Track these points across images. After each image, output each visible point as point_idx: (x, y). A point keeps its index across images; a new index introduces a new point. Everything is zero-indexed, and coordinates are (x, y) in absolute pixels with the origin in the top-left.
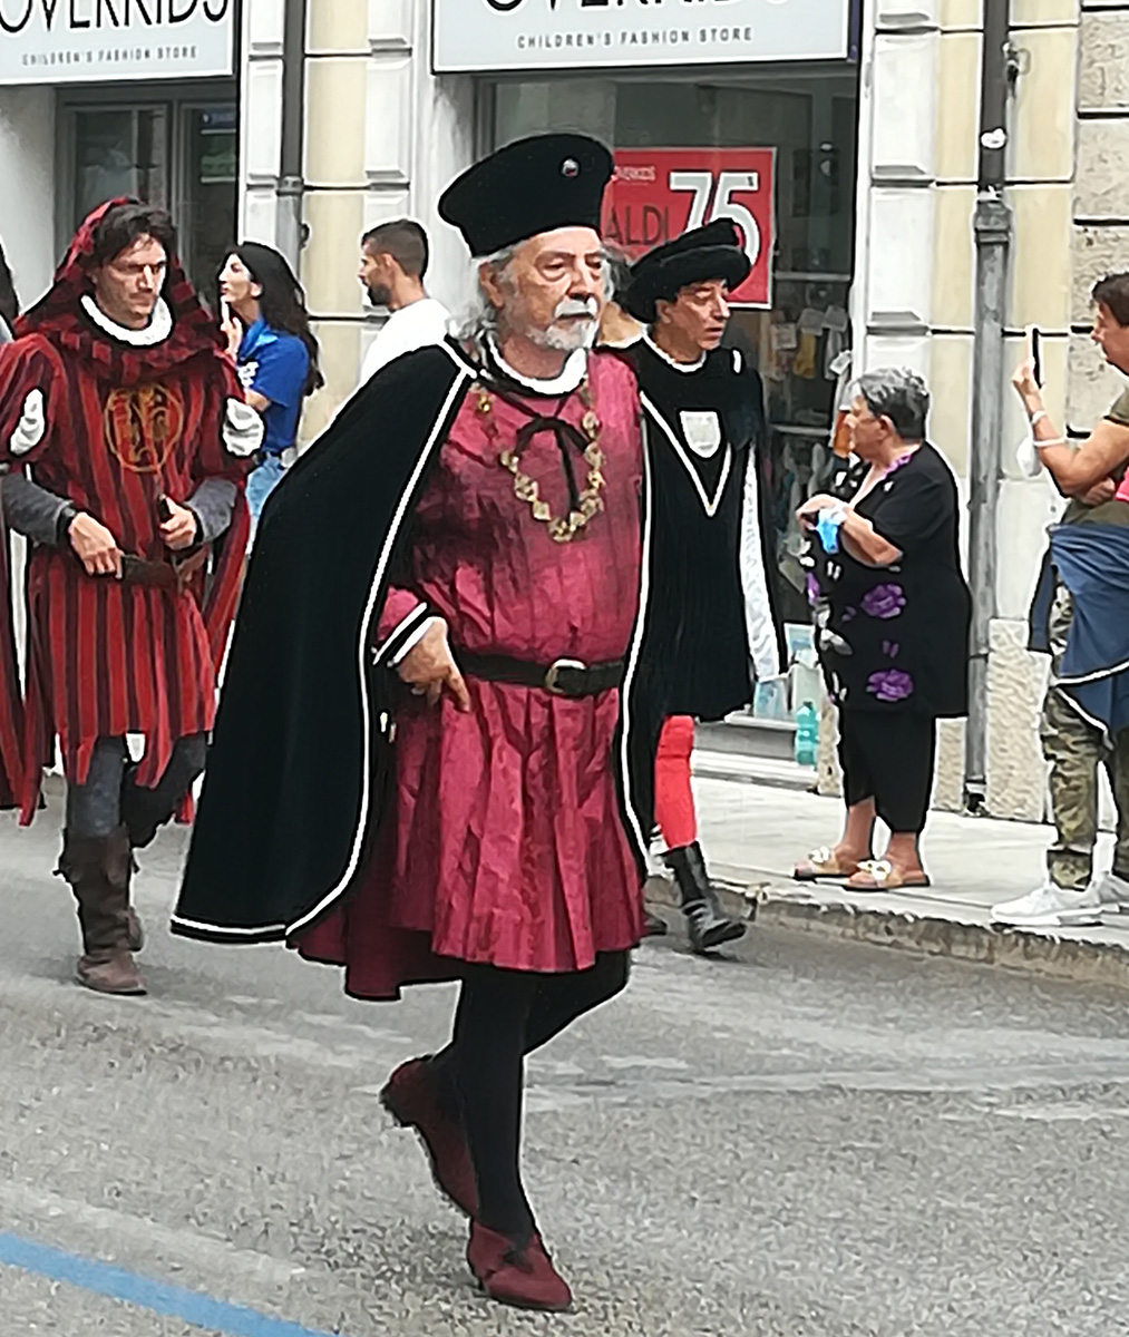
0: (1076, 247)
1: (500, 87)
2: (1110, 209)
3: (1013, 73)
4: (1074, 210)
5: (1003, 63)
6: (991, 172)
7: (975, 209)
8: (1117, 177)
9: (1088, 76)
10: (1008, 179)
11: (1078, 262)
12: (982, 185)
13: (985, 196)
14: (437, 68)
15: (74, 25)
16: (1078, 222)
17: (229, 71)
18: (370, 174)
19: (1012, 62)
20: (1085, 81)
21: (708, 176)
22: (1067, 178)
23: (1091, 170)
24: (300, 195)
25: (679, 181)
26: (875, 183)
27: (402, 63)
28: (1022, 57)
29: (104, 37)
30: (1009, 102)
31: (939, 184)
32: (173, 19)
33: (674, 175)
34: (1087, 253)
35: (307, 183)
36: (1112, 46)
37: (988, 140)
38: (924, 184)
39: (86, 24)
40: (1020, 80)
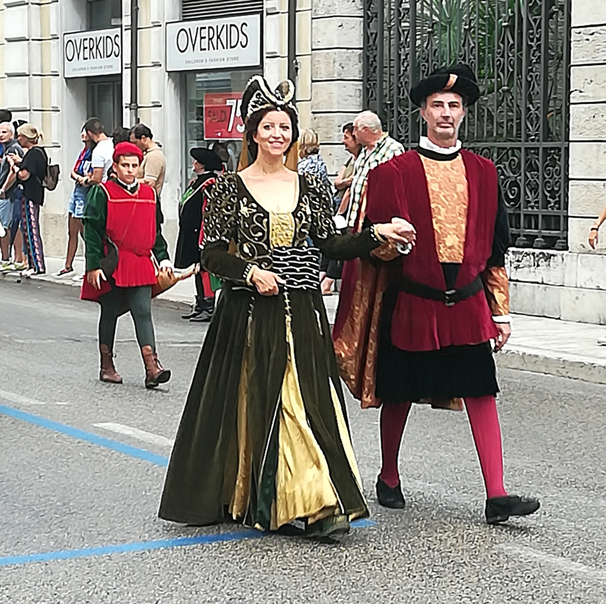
0: (312, 119)
1: (188, 76)
3: (297, 69)
4: (311, 109)
5: (293, 66)
8: (320, 99)
9: (313, 69)
11: (312, 124)
14: (168, 70)
15: (85, 59)
16: (313, 113)
17: (120, 72)
18: (153, 103)
19: (296, 66)
20: (313, 71)
21: (235, 101)
22: (310, 99)
23: (315, 97)
24: (137, 110)
25: (229, 103)
27: (158, 69)
28: (299, 64)
29: (91, 62)
30: (296, 77)
32: (107, 57)
33: (228, 101)
34: (314, 121)
35: (139, 105)
36: (318, 61)
39: (87, 59)
40: (299, 71)
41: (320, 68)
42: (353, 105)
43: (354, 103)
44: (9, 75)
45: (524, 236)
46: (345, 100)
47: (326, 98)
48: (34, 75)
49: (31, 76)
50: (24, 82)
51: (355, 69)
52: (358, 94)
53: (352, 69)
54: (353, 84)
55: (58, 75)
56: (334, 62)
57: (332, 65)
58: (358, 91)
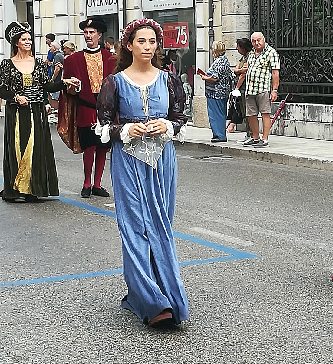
0: (222, 36)
1: (154, 14)
7: (208, 31)
8: (227, 25)
9: (223, 9)
10: (213, 26)
11: (222, 39)
13: (210, 29)
14: (143, 11)
15: (98, 6)
16: (222, 32)
17: (117, 13)
19: (213, 7)
21: (180, 27)
22: (221, 25)
23: (224, 24)
25: (176, 28)
26: (198, 27)
27: (138, 10)
29: (102, 7)
30: (213, 13)
32: (110, 4)
34: (224, 37)
36: (225, 4)
37: (210, 20)
38: (203, 27)
39: (99, 6)
40: (215, 10)
41: (226, 8)
43: (245, 27)
44: (57, 16)
46: (240, 25)
47: (230, 24)
48: (70, 15)
49: (69, 16)
50: (65, 19)
51: (246, 8)
52: (247, 22)
53: (244, 8)
54: (245, 16)
55: (84, 15)
56: (234, 4)
57: (233, 6)
58: (247, 20)
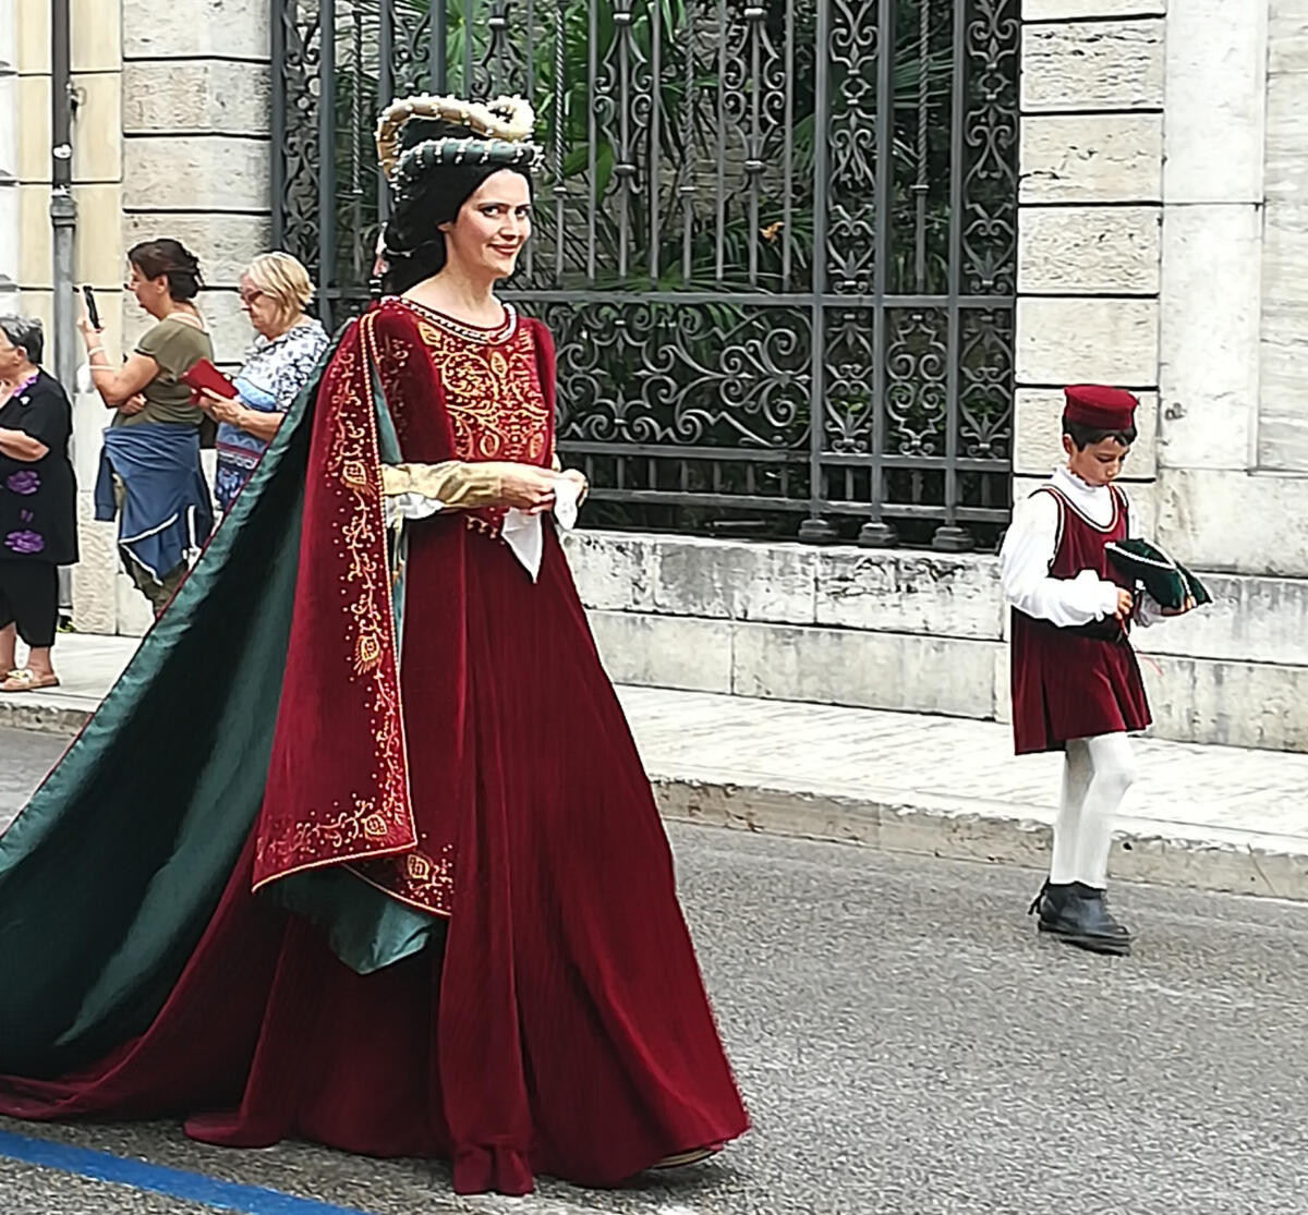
0: (126, 228)
2: (150, 201)
3: (74, 105)
4: (123, 201)
5: (66, 97)
6: (62, 175)
7: (50, 201)
9: (130, 107)
10: (73, 179)
11: (127, 238)
12: (56, 185)
13: (58, 192)
16: (127, 211)
19: (73, 97)
20: (127, 110)
22: (117, 179)
23: (134, 173)
28: (80, 93)
30: (72, 124)
31: (22, 183)
34: (134, 232)
36: (146, 86)
37: (58, 152)
38: (11, 183)
40: (79, 109)
42: (244, 195)
43: (245, 189)
45: (824, 517)
46: (228, 184)
51: (248, 111)
52: (253, 170)
53: (241, 108)
54: (244, 146)
56: (201, 89)
57: (192, 97)
58: (253, 162)
